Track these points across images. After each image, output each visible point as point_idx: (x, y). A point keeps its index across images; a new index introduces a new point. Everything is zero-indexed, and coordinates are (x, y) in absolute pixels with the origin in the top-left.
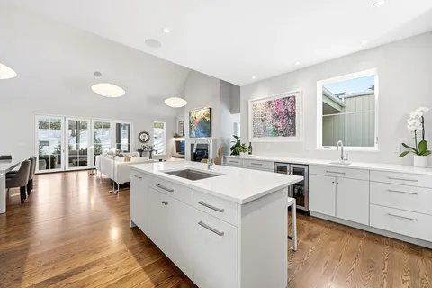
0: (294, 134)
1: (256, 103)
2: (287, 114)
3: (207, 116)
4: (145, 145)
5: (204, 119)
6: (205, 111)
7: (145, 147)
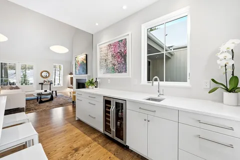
0: (126, 71)
1: (101, 46)
2: (121, 55)
3: (84, 60)
5: (83, 62)
6: (84, 56)
7: (45, 81)
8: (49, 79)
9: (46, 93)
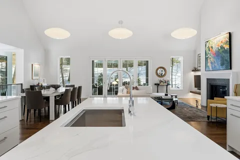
3: (225, 44)
4: (162, 79)
5: (222, 47)
7: (161, 81)
8: (166, 78)
9: (166, 97)
